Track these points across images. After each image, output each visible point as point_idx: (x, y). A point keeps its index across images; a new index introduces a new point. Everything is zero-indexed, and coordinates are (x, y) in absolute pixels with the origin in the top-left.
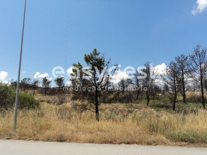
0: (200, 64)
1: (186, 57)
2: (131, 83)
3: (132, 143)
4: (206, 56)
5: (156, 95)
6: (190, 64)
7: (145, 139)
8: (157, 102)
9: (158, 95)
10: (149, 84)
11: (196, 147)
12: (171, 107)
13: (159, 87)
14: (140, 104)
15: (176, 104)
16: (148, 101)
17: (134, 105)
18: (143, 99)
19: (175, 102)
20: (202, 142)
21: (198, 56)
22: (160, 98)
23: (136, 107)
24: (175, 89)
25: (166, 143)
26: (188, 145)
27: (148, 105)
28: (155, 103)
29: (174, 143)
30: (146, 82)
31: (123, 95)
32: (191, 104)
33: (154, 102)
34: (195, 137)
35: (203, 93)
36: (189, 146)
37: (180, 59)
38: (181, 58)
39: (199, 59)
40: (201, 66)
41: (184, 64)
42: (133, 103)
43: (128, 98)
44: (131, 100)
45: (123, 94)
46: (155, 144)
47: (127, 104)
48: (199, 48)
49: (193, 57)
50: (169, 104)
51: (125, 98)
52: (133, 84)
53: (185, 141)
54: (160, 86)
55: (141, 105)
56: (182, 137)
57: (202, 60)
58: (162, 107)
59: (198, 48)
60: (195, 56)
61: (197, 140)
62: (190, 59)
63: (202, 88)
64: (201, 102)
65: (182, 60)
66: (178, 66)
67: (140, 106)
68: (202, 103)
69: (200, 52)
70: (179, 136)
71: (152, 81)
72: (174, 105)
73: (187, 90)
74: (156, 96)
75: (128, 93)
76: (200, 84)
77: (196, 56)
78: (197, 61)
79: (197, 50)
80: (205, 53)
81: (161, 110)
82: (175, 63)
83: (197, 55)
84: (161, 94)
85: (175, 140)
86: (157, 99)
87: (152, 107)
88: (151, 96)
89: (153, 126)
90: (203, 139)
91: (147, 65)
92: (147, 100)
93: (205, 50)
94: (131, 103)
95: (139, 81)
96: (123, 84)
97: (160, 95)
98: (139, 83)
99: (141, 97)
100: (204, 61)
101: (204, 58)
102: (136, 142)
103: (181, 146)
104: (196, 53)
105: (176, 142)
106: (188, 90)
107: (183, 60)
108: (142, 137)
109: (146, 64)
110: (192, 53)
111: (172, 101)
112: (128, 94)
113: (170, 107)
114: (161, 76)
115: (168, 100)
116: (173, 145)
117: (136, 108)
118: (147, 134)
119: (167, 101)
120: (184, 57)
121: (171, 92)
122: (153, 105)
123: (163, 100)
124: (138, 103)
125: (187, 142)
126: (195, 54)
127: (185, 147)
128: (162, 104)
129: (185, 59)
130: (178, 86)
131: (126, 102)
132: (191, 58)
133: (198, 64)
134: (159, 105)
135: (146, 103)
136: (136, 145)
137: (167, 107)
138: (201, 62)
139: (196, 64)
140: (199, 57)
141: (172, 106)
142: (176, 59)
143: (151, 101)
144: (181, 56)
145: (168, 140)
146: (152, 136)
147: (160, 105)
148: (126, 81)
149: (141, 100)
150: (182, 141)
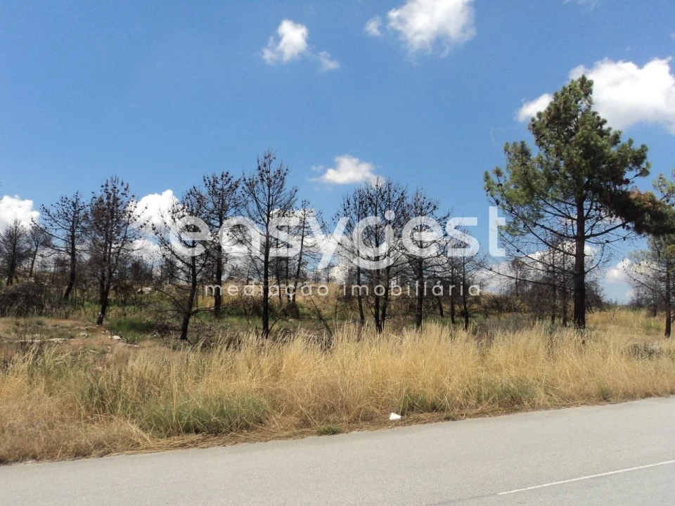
0: (269, 206)
1: (234, 181)
2: (47, 243)
3: (16, 461)
4: (284, 187)
5: (134, 291)
6: (244, 203)
7: (68, 438)
8: (133, 314)
9: (142, 292)
10: (110, 253)
11: (224, 444)
12: (175, 330)
13: (146, 265)
14: (74, 319)
15: (191, 320)
16: (103, 311)
17: (49, 322)
18: (86, 303)
19: (188, 315)
20: (242, 428)
21: (265, 184)
22: (145, 301)
23: (56, 330)
24: (194, 275)
25: (138, 443)
26: (203, 441)
27: (100, 322)
28: (129, 316)
29: (164, 441)
30: (100, 245)
31: (10, 287)
32: (235, 320)
33: (125, 315)
34: (224, 417)
35: (266, 291)
36: (205, 445)
37: (218, 186)
38: (221, 182)
39: (267, 194)
40: (269, 212)
41: (227, 202)
42: (47, 315)
43: (27, 297)
44: (42, 307)
45: (10, 282)
46: (102, 451)
47: (22, 321)
48: (271, 161)
49: (251, 185)
50: (170, 321)
51: (14, 297)
52: (53, 247)
53: (197, 432)
54: (150, 262)
55: (77, 325)
56: (189, 419)
57: (274, 197)
58: (146, 329)
59: (267, 161)
60: (257, 182)
61: (230, 423)
62: (243, 188)
63: (266, 276)
64: (259, 315)
65: (222, 190)
66: (211, 206)
67: (73, 326)
68: (261, 318)
69: (272, 174)
70: (180, 417)
71: (123, 245)
72: (186, 323)
73: (230, 278)
74: (133, 296)
75: (32, 280)
76: (263, 264)
77: (260, 183)
78: (260, 196)
79: (265, 166)
80: (282, 179)
81: (144, 339)
82: (201, 196)
83: (262, 180)
84: (150, 289)
85: (166, 430)
86: (133, 304)
87: (113, 330)
88: (117, 294)
89: (101, 392)
90: (244, 418)
91: (110, 188)
92: (98, 308)
93: (285, 171)
94: (40, 314)
95: (76, 241)
96: (15, 244)
97: (147, 289)
98: (78, 247)
99: (78, 295)
100: (277, 201)
101: (279, 192)
102: (31, 454)
103: (183, 446)
104: (261, 175)
105: (169, 436)
106: (232, 279)
107: (225, 187)
108: (58, 433)
109: (109, 184)
110: (252, 172)
111: (179, 311)
112: (29, 284)
113: (173, 329)
114: (154, 229)
115: (170, 307)
116: (160, 448)
117: (54, 334)
118: (77, 422)
119: (166, 311)
120: (230, 179)
121: (182, 283)
122: (119, 324)
123: (152, 308)
124: (67, 317)
125: (203, 431)
126: (259, 178)
127: (195, 449)
128: (149, 319)
129: (230, 187)
130: (204, 265)
131: (19, 313)
132: (246, 188)
133: (262, 206)
134: (138, 321)
135: (94, 317)
136: (30, 463)
137: (164, 330)
138: (271, 204)
139: (259, 207)
140: (267, 188)
141: (180, 327)
142: (207, 182)
143: (114, 312)
144: (223, 176)
145: (144, 435)
146: (95, 426)
147: (142, 325)
148: (29, 234)
149: (76, 305)
150: (187, 430)
